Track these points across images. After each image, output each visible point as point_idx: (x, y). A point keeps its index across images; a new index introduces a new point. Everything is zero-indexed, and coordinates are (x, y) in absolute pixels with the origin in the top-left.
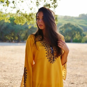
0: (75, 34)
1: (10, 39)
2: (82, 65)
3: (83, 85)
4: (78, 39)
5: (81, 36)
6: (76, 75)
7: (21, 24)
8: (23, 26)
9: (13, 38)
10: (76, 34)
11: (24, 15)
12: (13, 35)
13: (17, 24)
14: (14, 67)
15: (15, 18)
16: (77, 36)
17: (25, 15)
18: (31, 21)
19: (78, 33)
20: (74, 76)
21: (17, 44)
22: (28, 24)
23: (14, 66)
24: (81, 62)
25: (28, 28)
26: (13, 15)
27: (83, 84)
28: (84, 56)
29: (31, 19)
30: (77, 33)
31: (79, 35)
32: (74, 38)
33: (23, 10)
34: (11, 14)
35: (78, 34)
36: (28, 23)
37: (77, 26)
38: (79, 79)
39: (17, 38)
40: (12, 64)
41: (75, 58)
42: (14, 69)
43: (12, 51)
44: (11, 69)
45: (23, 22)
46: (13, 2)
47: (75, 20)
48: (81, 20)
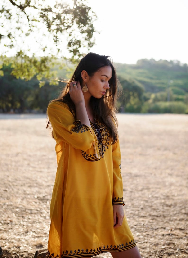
0: (129, 97)
1: (4, 106)
2: (141, 154)
3: (143, 192)
4: (135, 107)
5: (140, 99)
6: (131, 174)
7: (25, 79)
8: (29, 81)
9: (10, 105)
10: (132, 98)
11: (30, 61)
12: (10, 98)
13: (18, 78)
14: (12, 161)
15: (13, 66)
16: (133, 102)
17: (33, 61)
18: (43, 73)
19: (136, 94)
20: (127, 175)
21: (18, 116)
22: (39, 78)
23: (13, 159)
24: (139, 150)
25: (39, 86)
26: (8, 60)
27: (142, 190)
28: (146, 137)
29: (44, 69)
30: (133, 95)
31: (137, 100)
32: (128, 105)
33: (29, 50)
34: (5, 59)
35: (135, 97)
36: (38, 76)
37: (133, 82)
38: (135, 182)
39: (18, 105)
40: (8, 155)
41: (128, 142)
42: (11, 165)
43: (9, 129)
44: (7, 165)
45: (29, 75)
46: (9, 36)
47: (129, 70)
48: (141, 71)
